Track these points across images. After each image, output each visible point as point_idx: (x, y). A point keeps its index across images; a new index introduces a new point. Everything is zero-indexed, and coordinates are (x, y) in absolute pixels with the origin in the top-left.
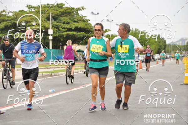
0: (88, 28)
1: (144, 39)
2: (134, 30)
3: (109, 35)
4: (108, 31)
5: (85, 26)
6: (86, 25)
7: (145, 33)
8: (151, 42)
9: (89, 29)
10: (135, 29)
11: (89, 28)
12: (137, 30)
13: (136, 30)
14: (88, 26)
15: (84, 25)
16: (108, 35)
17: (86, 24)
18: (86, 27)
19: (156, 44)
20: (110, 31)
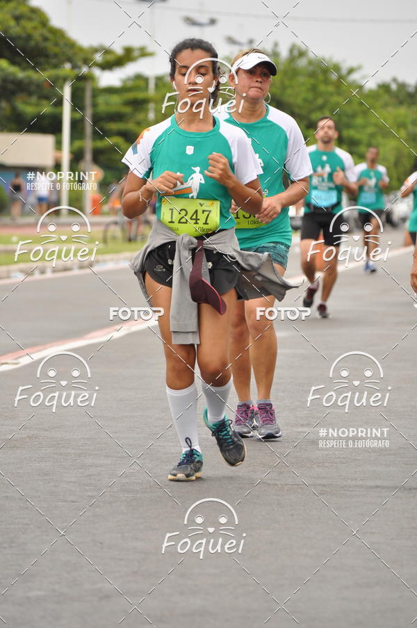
0: (29, 37)
1: (337, 104)
2: (284, 53)
3: (146, 80)
4: (136, 53)
5: (12, 23)
6: (17, 18)
7: (344, 72)
8: (376, 125)
9: (32, 43)
10: (291, 51)
11: (37, 35)
12: (302, 54)
13: (296, 53)
14: (29, 25)
15: (8, 16)
16: (139, 77)
17: (17, 13)
18: (15, 30)
19: (403, 133)
20: (151, 54)
